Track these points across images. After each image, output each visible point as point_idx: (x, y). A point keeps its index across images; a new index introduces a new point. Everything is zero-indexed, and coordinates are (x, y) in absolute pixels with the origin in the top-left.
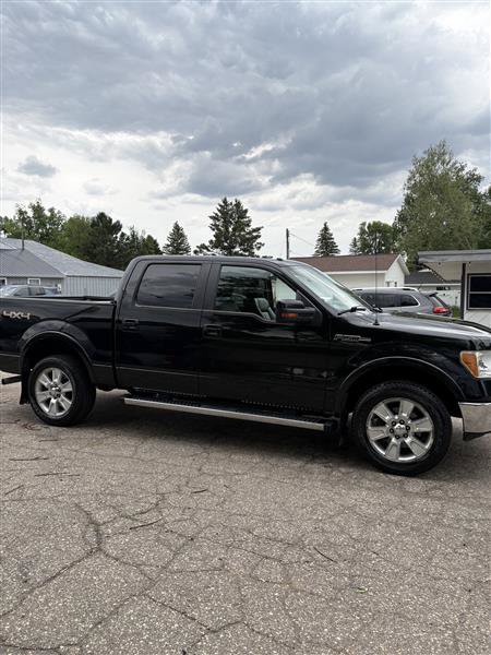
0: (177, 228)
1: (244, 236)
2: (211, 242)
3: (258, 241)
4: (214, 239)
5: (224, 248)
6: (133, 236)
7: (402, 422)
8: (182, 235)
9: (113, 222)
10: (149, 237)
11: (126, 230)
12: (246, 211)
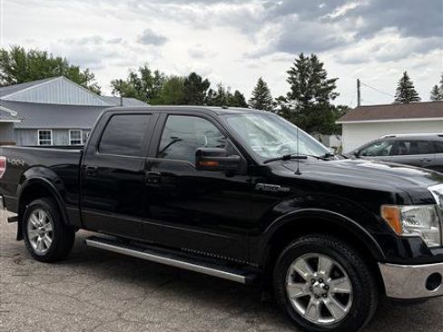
0: (261, 83)
1: (319, 87)
2: (289, 94)
3: (334, 91)
4: (291, 91)
5: (301, 99)
6: (220, 92)
7: (321, 281)
8: (265, 89)
9: (203, 80)
10: (237, 92)
11: (214, 87)
12: (322, 64)
